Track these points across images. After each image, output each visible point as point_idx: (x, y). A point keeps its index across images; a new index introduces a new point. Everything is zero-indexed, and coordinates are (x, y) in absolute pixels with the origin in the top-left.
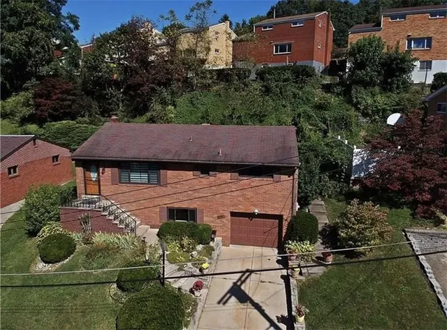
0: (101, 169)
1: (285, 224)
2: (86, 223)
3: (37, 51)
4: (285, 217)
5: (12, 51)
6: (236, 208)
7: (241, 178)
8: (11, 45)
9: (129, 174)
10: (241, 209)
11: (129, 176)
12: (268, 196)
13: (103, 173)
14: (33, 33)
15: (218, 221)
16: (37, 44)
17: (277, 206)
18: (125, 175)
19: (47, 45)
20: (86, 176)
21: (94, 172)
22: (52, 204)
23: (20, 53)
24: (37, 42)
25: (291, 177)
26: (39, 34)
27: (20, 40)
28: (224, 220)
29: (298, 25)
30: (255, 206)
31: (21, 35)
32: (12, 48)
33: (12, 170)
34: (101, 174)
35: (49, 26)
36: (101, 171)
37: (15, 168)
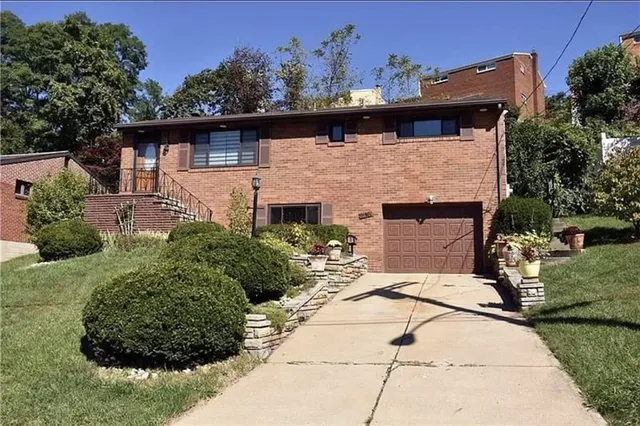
0: (162, 147)
1: (487, 219)
2: (126, 217)
3: (96, 111)
4: (485, 206)
5: (58, 107)
6: (393, 195)
7: (402, 141)
8: (59, 99)
9: (208, 155)
10: (403, 198)
11: (207, 158)
12: (451, 169)
13: (164, 154)
14: (93, 84)
15: (361, 224)
16: (97, 102)
17: (470, 186)
18: (200, 157)
19: (112, 105)
20: (137, 162)
21: (150, 157)
22: (75, 198)
23: (70, 111)
24: (97, 98)
25: (493, 130)
26: (101, 88)
27: (73, 94)
28: (371, 221)
29: (487, 69)
30: (429, 189)
31: (76, 87)
32: (59, 103)
33: (23, 188)
34: (161, 156)
35: (118, 79)
36: (162, 150)
37: (28, 185)
